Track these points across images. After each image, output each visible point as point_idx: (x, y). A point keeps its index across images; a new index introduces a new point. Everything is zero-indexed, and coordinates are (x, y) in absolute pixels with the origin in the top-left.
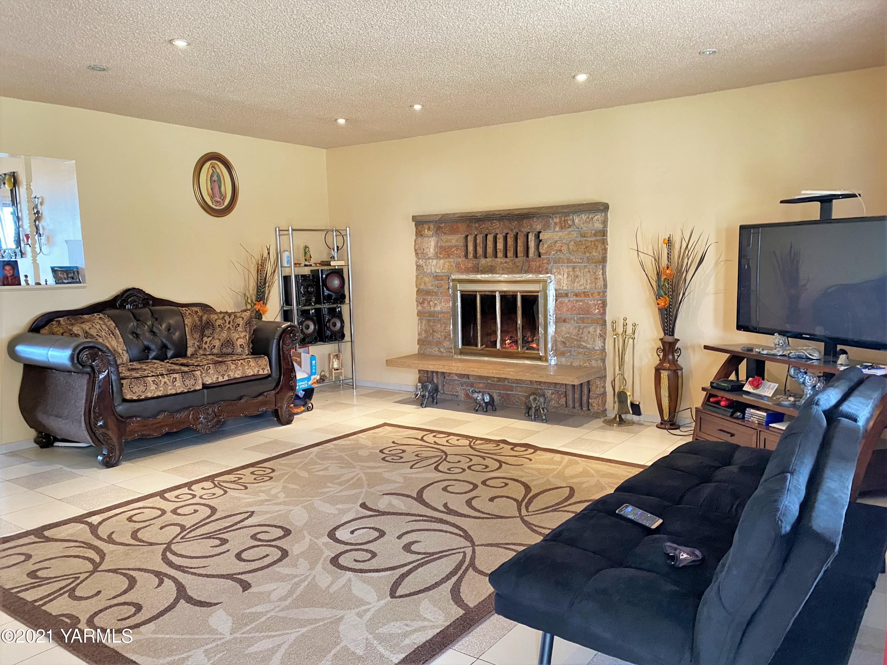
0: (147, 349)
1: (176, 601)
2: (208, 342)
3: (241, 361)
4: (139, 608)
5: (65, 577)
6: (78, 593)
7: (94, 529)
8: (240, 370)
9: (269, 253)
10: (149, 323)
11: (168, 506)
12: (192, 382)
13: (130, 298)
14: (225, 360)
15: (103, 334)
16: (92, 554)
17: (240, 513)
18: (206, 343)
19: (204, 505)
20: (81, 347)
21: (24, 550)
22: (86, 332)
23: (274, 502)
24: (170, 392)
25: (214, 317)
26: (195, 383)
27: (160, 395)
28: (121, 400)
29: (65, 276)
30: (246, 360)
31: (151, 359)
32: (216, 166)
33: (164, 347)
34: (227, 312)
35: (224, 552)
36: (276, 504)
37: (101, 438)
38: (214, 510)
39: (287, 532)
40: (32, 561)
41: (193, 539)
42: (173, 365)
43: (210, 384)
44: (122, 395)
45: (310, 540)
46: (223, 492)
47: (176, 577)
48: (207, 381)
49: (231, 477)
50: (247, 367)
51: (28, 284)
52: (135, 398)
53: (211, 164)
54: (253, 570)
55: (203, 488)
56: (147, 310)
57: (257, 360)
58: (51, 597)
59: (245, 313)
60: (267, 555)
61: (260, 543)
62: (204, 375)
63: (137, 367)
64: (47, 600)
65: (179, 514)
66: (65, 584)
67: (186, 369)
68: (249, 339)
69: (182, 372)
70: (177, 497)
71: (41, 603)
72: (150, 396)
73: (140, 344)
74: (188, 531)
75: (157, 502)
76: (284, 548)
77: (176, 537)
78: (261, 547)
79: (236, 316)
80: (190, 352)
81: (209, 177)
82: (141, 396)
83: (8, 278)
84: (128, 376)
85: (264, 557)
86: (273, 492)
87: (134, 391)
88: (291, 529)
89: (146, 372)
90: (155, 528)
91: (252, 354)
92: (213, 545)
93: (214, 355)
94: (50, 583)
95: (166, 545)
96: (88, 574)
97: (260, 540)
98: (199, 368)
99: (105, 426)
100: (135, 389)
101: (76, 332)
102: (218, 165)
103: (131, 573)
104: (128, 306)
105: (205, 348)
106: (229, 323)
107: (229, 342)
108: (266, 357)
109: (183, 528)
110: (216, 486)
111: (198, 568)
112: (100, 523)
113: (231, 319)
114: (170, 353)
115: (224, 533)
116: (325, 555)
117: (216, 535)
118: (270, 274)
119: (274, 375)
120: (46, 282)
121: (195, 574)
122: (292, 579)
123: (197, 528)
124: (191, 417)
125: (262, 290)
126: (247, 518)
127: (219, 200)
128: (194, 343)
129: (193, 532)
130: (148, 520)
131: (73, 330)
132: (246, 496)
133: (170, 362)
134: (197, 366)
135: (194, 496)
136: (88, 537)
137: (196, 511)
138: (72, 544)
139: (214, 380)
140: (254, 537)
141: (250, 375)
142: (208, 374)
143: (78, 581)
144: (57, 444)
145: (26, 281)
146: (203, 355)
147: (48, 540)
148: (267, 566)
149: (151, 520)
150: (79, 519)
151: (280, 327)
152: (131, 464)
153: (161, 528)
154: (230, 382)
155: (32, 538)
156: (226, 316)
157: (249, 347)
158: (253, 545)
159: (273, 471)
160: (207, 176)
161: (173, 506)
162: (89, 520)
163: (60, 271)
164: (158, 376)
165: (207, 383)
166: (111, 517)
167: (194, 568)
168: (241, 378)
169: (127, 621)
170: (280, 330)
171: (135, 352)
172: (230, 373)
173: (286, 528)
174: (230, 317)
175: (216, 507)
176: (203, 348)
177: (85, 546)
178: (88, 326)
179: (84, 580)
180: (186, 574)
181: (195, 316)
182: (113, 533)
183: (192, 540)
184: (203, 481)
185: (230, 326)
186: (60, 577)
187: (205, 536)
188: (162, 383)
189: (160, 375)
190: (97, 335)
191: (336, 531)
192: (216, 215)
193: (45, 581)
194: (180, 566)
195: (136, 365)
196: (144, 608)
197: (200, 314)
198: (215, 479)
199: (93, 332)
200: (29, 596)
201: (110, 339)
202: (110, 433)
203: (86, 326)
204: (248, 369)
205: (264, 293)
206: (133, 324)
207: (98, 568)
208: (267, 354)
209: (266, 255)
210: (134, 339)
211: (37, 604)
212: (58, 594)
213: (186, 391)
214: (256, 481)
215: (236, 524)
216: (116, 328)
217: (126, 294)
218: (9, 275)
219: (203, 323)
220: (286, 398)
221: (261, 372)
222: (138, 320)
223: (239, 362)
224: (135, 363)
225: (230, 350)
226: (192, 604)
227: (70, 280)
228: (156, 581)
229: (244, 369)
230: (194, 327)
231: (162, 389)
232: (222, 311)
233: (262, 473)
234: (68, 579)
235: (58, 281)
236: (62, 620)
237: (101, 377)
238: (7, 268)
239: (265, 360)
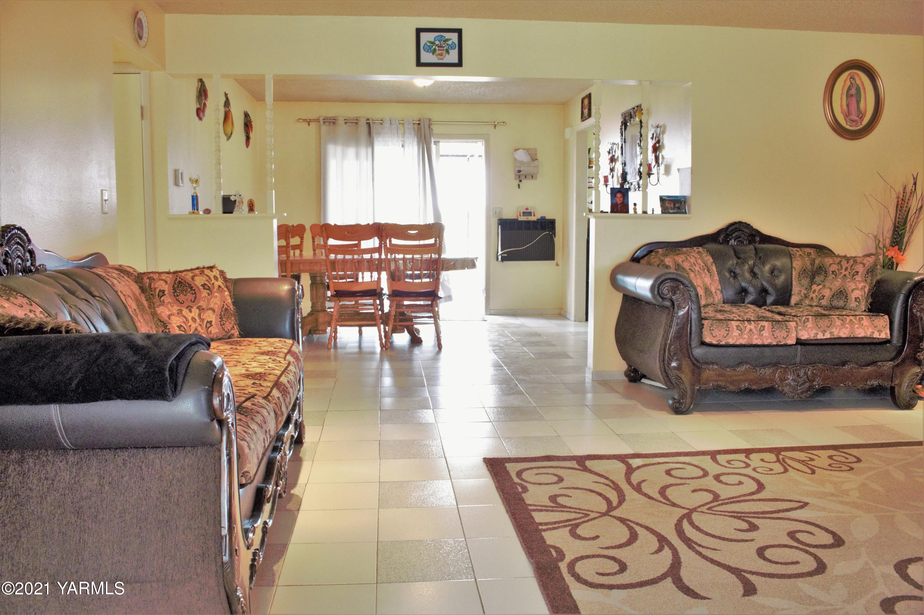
0: (743, 291)
1: (663, 577)
2: (817, 291)
3: (851, 317)
4: (623, 567)
5: (578, 511)
6: (580, 531)
7: (630, 470)
8: (847, 328)
9: (915, 184)
10: (751, 262)
11: (713, 469)
12: (784, 334)
13: (734, 233)
14: (832, 313)
15: (697, 268)
16: (613, 497)
17: (790, 501)
18: (814, 291)
19: (753, 479)
20: (663, 278)
21: (560, 472)
22: (678, 265)
23: (840, 499)
24: (755, 342)
25: (828, 261)
26: (787, 336)
27: (744, 343)
28: (699, 343)
29: (672, 206)
30: (858, 317)
31: (748, 303)
32: (856, 77)
33: (764, 291)
34: (845, 257)
35: (747, 541)
36: (841, 503)
37: (674, 380)
38: (761, 487)
39: (838, 542)
40: (562, 485)
41: (720, 513)
42: (767, 312)
43: (805, 340)
44: (701, 337)
45: (866, 563)
46: (782, 470)
47: (679, 550)
48: (803, 335)
49: (802, 456)
50: (856, 326)
51: (635, 212)
52: (714, 342)
53: (849, 74)
54: (769, 574)
55: (762, 460)
56: (751, 247)
57: (873, 318)
58: (555, 526)
59: (869, 259)
60: (797, 563)
61: (795, 544)
62: (800, 328)
63: (726, 309)
64: (551, 526)
65: (721, 482)
66: (574, 517)
67: (779, 318)
68: (869, 292)
69: (774, 321)
70: (729, 462)
71: (544, 527)
72: (731, 343)
73: (737, 284)
74: (720, 502)
75: (706, 462)
76: (825, 561)
77: (703, 505)
78: (794, 550)
79: (855, 262)
80: (794, 300)
81: (846, 90)
82: (721, 341)
83: (618, 205)
84: (710, 317)
85: (793, 563)
86: (846, 487)
87: (714, 335)
88: (845, 540)
89: (733, 315)
90: (686, 489)
91: (870, 310)
92: (739, 528)
93: (822, 307)
94: (562, 511)
95: (688, 511)
96: (599, 515)
97: (797, 540)
98: (795, 319)
99: (679, 368)
100: (716, 332)
101: (667, 263)
102: (858, 75)
103: (637, 528)
104: (732, 242)
105: (812, 298)
106: (846, 269)
107: (842, 294)
108: (886, 317)
109: (716, 497)
110: (778, 461)
111: (707, 548)
112: (638, 468)
113: (849, 266)
114: (770, 300)
115: (758, 518)
116: (877, 591)
117: (748, 517)
118: (914, 211)
119: (895, 341)
120: (653, 211)
121: (700, 554)
122: (814, 605)
123: (731, 503)
124: (777, 376)
125: (900, 233)
126: (796, 509)
127: (857, 118)
128: (801, 291)
129: (724, 506)
130: (685, 478)
131: (665, 261)
132: (808, 482)
133: (768, 308)
134: (794, 316)
135: (748, 465)
136: (619, 477)
137: (740, 483)
138: (603, 480)
139: (812, 336)
140: (792, 535)
141: (859, 336)
142: (805, 327)
143: (586, 519)
144: (644, 380)
145: (635, 210)
146: (809, 305)
147: (586, 469)
148: (790, 576)
149: (688, 479)
150: (622, 458)
151: (911, 279)
152: (701, 415)
153: (694, 491)
154: (833, 342)
155: (574, 464)
156: (844, 260)
157: (867, 301)
158: (786, 543)
159: (859, 460)
160: (843, 90)
161: (718, 470)
162: (631, 461)
163: (668, 200)
164: (743, 321)
165: (803, 338)
166: (652, 464)
167: (703, 547)
168: (847, 338)
169: (604, 577)
170: (910, 284)
171: (730, 293)
172: (834, 330)
173: (839, 536)
174: (848, 262)
175: (765, 484)
176: (810, 297)
177: (612, 486)
178: (681, 258)
179: (591, 520)
180: (690, 551)
181: (807, 259)
182: (644, 481)
183: (719, 515)
184: (766, 452)
185: (847, 273)
186: (573, 508)
187: (735, 515)
188: (747, 330)
189: (747, 321)
190: (690, 269)
191: (910, 564)
192: (849, 137)
193: (560, 507)
194: (689, 539)
195: (727, 307)
196: (628, 571)
197: (813, 256)
198: (782, 453)
199: (686, 265)
200: (539, 517)
201: (704, 275)
202: (683, 376)
203: (680, 259)
204: (858, 328)
205: (902, 236)
206: (732, 262)
207: (610, 512)
208: (889, 313)
209: (910, 187)
210: (731, 279)
211: (540, 527)
212: (563, 524)
213: (775, 343)
214: (830, 468)
215: (779, 511)
216: (714, 265)
217: (731, 229)
218: (619, 202)
219: (815, 268)
220: (909, 374)
221: (876, 335)
222: (739, 258)
223: (848, 318)
224: (726, 306)
225: (841, 303)
226: (677, 587)
227: (675, 211)
228: (656, 545)
229: (852, 328)
230: (804, 272)
231: (746, 336)
232: (840, 255)
233: (843, 460)
234: (579, 513)
235: (665, 210)
236: (551, 552)
237: (681, 313)
238: (619, 195)
239: (883, 321)
